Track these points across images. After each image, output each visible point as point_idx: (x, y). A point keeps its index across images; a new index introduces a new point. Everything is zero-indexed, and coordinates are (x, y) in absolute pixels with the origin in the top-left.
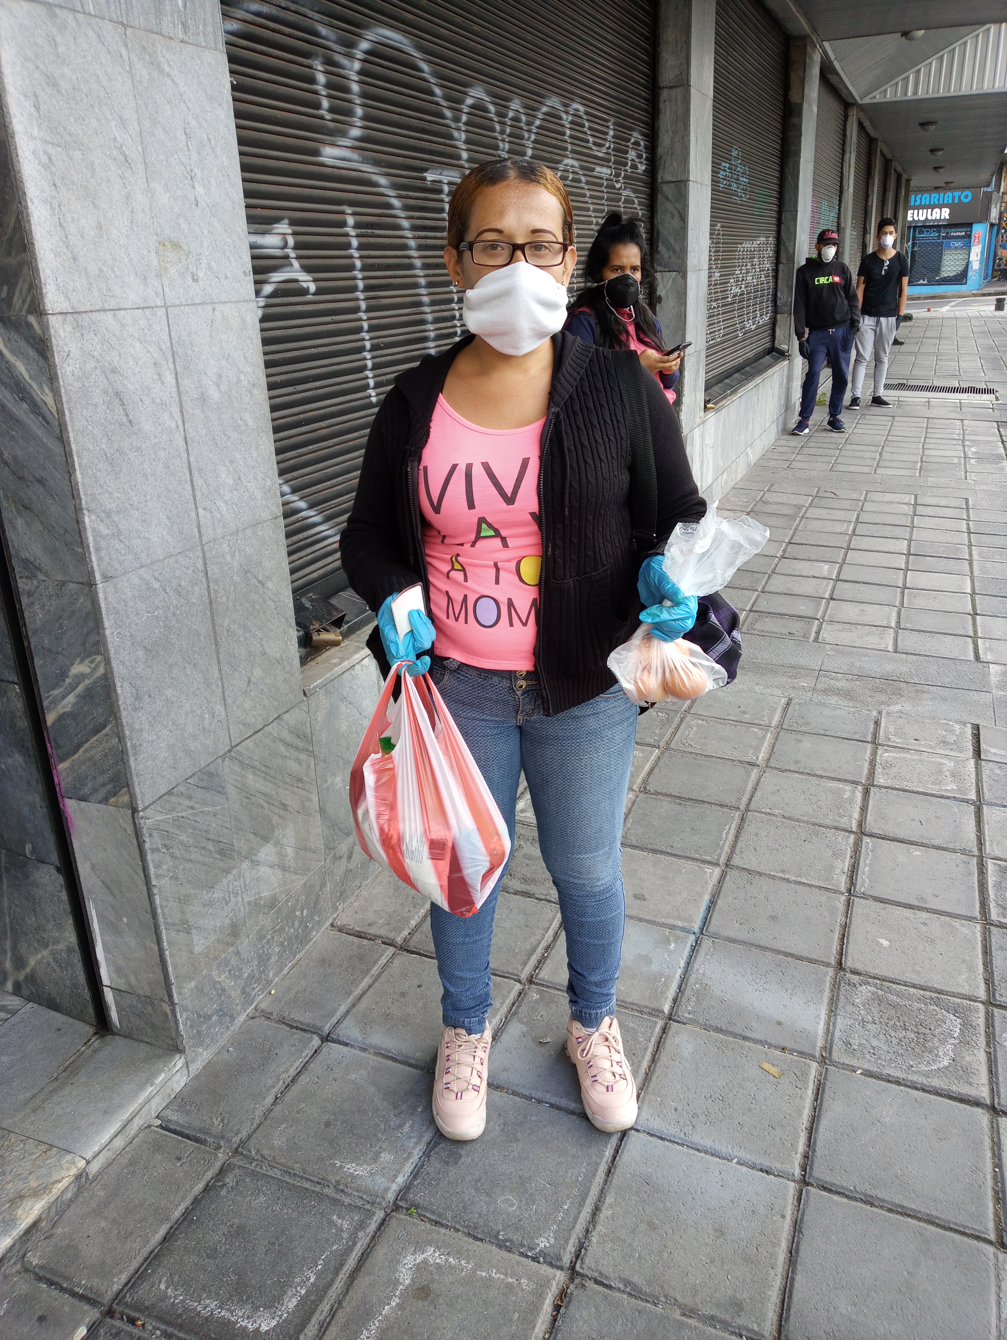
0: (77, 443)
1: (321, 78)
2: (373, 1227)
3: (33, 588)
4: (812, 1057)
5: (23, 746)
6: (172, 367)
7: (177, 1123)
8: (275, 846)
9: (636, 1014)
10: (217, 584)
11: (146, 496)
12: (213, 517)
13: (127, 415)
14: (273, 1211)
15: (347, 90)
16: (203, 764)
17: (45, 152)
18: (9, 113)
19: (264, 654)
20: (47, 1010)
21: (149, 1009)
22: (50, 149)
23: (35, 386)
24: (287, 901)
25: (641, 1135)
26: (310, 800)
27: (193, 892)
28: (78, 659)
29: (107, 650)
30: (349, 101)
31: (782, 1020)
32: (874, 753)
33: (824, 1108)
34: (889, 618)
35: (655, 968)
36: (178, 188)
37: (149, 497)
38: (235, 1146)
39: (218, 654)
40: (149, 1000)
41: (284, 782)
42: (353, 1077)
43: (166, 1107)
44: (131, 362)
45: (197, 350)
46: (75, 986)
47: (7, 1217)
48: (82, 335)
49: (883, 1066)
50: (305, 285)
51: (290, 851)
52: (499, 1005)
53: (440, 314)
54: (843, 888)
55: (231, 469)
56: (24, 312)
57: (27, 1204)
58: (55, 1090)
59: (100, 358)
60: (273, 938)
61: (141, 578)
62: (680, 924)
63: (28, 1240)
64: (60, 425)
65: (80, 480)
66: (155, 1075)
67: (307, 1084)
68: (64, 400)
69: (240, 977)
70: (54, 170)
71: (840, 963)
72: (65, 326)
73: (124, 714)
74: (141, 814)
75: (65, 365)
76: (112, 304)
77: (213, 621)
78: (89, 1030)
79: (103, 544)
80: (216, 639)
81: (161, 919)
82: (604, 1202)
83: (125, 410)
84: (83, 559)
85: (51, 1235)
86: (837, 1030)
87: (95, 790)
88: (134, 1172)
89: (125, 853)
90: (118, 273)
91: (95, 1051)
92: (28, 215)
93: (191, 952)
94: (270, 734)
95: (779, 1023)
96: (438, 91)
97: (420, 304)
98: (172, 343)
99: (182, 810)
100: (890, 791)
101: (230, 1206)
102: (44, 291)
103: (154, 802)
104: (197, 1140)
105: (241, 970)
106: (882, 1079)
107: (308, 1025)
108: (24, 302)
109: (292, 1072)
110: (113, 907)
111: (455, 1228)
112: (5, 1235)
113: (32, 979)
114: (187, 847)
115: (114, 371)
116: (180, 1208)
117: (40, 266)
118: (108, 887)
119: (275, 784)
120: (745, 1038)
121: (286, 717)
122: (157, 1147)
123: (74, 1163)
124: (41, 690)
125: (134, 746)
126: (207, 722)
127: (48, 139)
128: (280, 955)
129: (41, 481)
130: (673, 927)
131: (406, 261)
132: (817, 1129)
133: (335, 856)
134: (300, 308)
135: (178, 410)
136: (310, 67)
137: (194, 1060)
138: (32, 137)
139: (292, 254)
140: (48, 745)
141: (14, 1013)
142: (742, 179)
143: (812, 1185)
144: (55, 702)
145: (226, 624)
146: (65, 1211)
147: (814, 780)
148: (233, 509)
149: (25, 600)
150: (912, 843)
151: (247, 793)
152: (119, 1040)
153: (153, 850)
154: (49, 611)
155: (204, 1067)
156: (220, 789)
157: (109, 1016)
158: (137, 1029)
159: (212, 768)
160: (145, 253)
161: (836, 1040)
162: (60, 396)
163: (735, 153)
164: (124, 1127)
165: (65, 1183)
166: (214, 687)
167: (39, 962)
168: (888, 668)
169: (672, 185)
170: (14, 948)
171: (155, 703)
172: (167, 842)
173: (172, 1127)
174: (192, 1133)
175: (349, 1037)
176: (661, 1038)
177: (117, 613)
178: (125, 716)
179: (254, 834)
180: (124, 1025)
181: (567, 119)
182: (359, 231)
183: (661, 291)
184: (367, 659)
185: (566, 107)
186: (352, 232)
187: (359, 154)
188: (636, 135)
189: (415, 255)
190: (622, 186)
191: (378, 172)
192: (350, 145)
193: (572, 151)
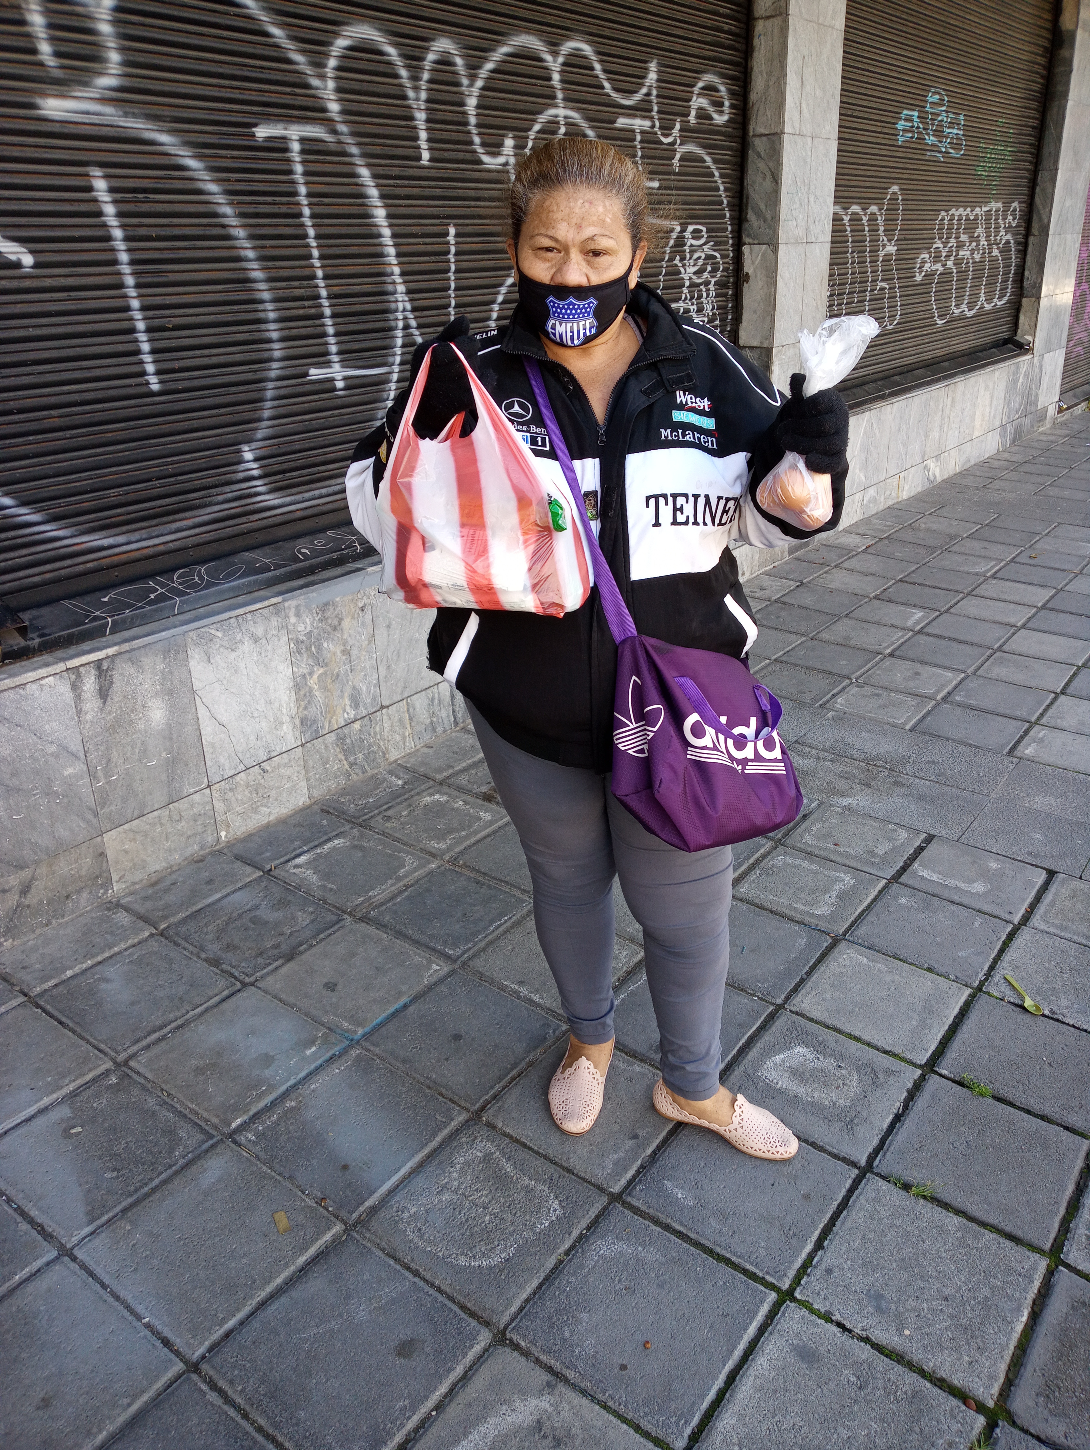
1: (38, 19)
15: (86, 31)
25: (74, 1267)
30: (94, 44)
31: (352, 1164)
32: (767, 854)
33: (298, 1283)
35: (267, 1072)
49: (417, 1247)
50: (14, 257)
53: (289, 292)
62: (345, 1026)
71: (483, 1108)
86: (405, 1191)
96: (276, 31)
106: (402, 1263)
130: (333, 1028)
132: (266, 1308)
142: (949, 131)
143: (199, 1373)
161: (392, 1203)
163: (933, 98)
168: (884, 749)
169: (764, 139)
176: (198, 1157)
181: (555, 61)
182: (119, 196)
183: (748, 268)
184: (51, 678)
185: (554, 46)
186: (104, 196)
187: (115, 106)
188: (709, 78)
189: (234, 224)
190: (675, 140)
191: (155, 128)
192: (97, 96)
193: (565, 99)
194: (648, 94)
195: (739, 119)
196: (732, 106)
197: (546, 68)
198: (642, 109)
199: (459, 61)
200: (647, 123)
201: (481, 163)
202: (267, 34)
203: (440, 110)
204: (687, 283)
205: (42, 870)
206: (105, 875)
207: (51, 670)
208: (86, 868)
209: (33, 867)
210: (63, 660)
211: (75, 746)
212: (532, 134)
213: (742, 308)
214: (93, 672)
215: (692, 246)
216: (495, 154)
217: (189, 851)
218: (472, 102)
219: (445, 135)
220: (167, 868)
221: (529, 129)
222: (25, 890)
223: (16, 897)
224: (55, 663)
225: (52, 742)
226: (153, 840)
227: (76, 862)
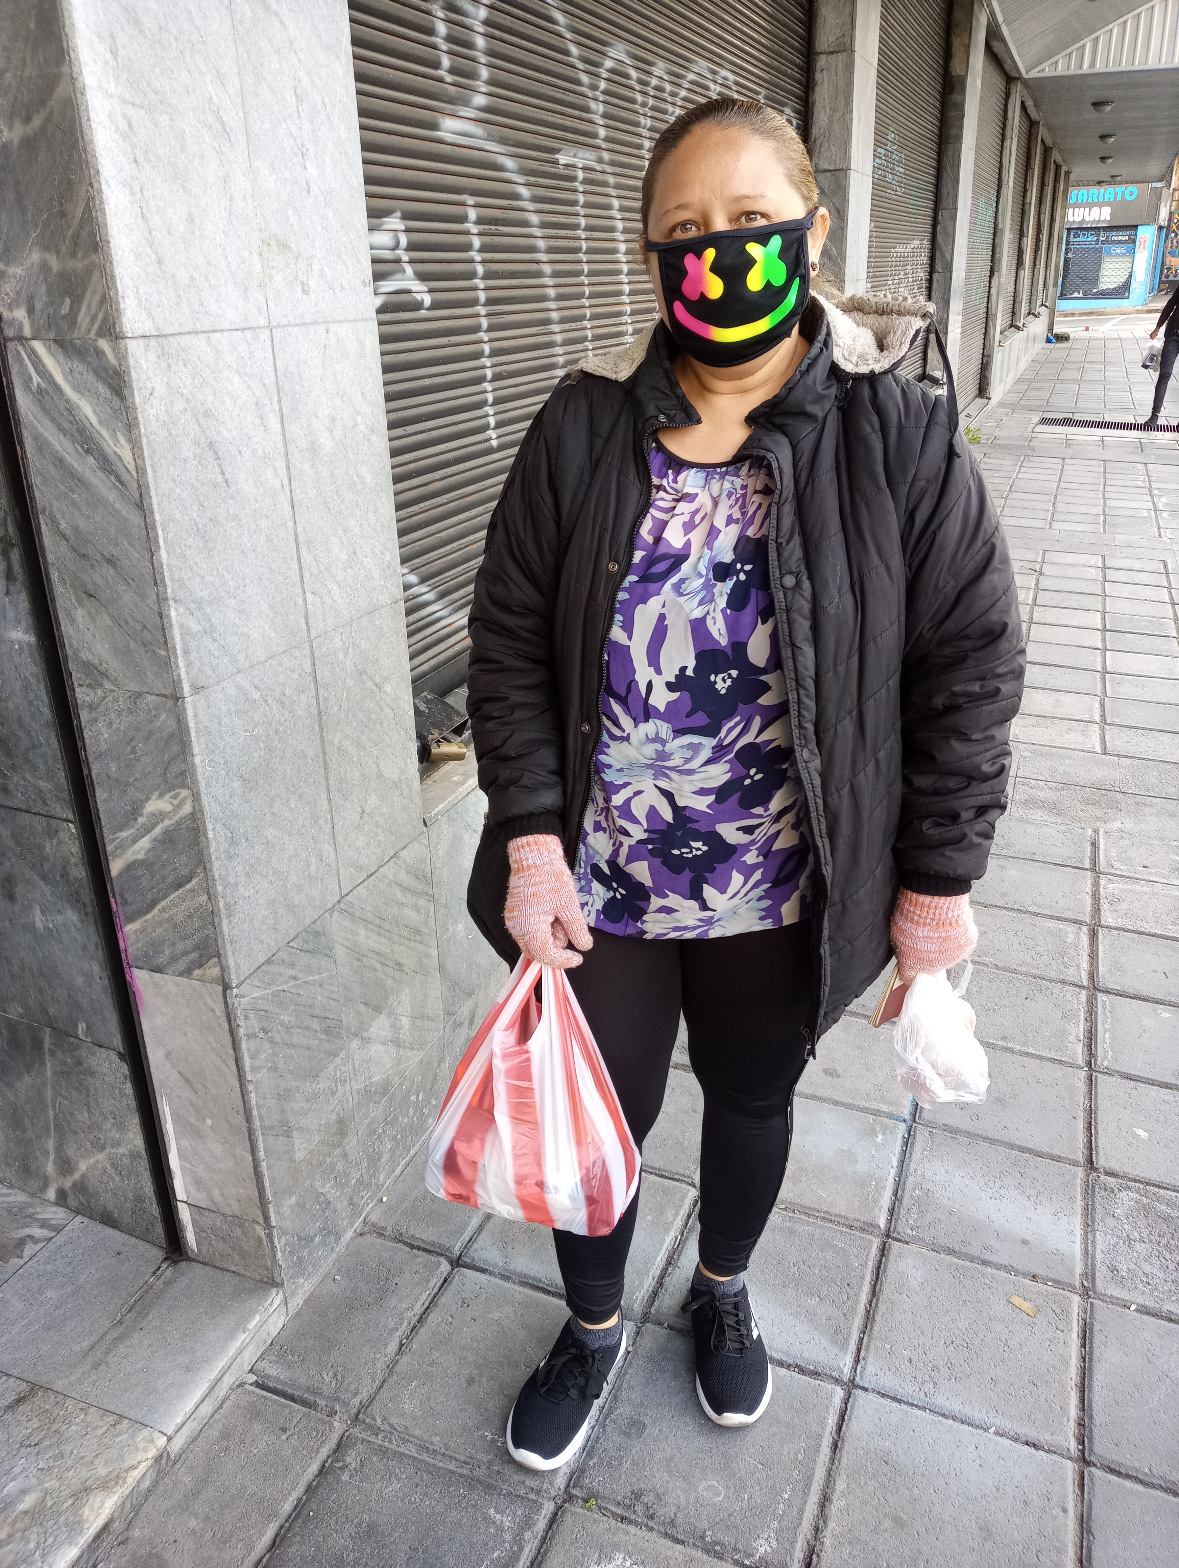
0: (162, 512)
1: (442, 28)
2: (541, 1524)
3: (96, 701)
4: (1071, 1288)
5: (78, 901)
6: (277, 407)
7: (277, 1379)
8: (389, 1016)
9: (845, 1229)
10: (327, 690)
11: (244, 579)
12: (323, 604)
13: (223, 473)
14: (411, 1503)
15: (470, 45)
16: (308, 921)
17: (124, 115)
18: (78, 59)
19: (380, 776)
20: (101, 1226)
21: (238, 1231)
22: (131, 112)
23: (105, 434)
24: (401, 1084)
25: (871, 1396)
26: (428, 956)
27: (294, 1084)
28: (157, 793)
29: (195, 782)
30: (473, 60)
31: (1028, 1238)
32: (1096, 884)
33: (1095, 1358)
34: (1091, 710)
35: (861, 1167)
36: (286, 168)
37: (248, 581)
38: (354, 1411)
39: (327, 779)
40: (237, 1220)
41: (400, 936)
42: (496, 1315)
43: (262, 1357)
44: (228, 402)
45: (306, 384)
46: (139, 1199)
47: (71, 1518)
48: (169, 366)
49: (1162, 1300)
50: (418, 297)
51: (405, 1022)
52: (671, 1218)
53: (571, 335)
54: (1080, 1060)
55: (344, 540)
56: (92, 335)
57: (96, 1499)
58: (119, 1339)
59: (190, 397)
60: (384, 1132)
61: (239, 688)
62: (884, 1108)
63: (98, 1547)
64: (139, 487)
65: (165, 561)
66: (247, 1318)
67: (438, 1325)
68: (146, 454)
69: (346, 1184)
70: (134, 140)
71: (1090, 1161)
72: (148, 354)
73: (216, 865)
74: (235, 991)
75: (148, 407)
76: (206, 325)
77: (322, 737)
78: (157, 1254)
79: (193, 644)
80: (325, 761)
81: (257, 1123)
82: (834, 1490)
83: (220, 466)
84: (166, 664)
85: (127, 1539)
86: (1098, 1251)
87: (174, 959)
88: (227, 1448)
89: (211, 1040)
90: (213, 283)
91: (168, 1283)
92: (102, 203)
93: (292, 1161)
94: (385, 877)
95: (1025, 1242)
96: (574, 49)
97: (547, 322)
98: (277, 376)
99: (284, 982)
100: (1122, 933)
101: (355, 1496)
102: (122, 306)
103: (250, 975)
104: (305, 1403)
105: (348, 1175)
106: (1162, 1317)
107: (433, 1244)
108: (93, 321)
109: (418, 1309)
110: (192, 1104)
111: (647, 1526)
112: (70, 1543)
113: (81, 1187)
114: (288, 1028)
115: (207, 414)
116: (291, 1499)
117: (117, 272)
118: (187, 1080)
119: (389, 939)
120: (984, 1263)
121: (403, 854)
122: (254, 1413)
123: (152, 1441)
124: (105, 830)
125: (228, 906)
126: (313, 867)
127: (128, 97)
128: (392, 1151)
129: (111, 561)
130: (877, 1113)
131: (533, 267)
132: (1091, 1387)
133: (455, 1022)
134: (412, 327)
135: (283, 464)
136: (429, 13)
137: (293, 1294)
138: (108, 95)
139: (405, 258)
140: (112, 900)
141: (59, 1229)
142: (897, 168)
143: (1095, 1465)
144: (122, 847)
145: (337, 741)
146: (142, 1505)
147: (1028, 919)
148: (347, 592)
149: (85, 716)
150: (1158, 1002)
151: (357, 953)
152: (197, 1270)
153: (249, 1037)
154: (118, 730)
155: (306, 1302)
156: (328, 952)
157: (184, 1237)
158: (221, 1256)
159: (318, 926)
160: (246, 255)
161: (1098, 1265)
162: (141, 448)
163: (891, 137)
164: (212, 1389)
165: (142, 1468)
166: (322, 822)
167: (94, 1167)
168: (1099, 774)
169: (828, 174)
170: (59, 1148)
171: (253, 847)
172: (265, 1025)
173: (271, 1385)
174: (297, 1393)
175: (486, 1262)
176: (880, 1262)
177: (209, 734)
178: (217, 868)
179: (366, 1004)
180: (204, 1249)
182: (482, 227)
186: (473, 228)
187: (483, 127)
189: (545, 260)
191: (504, 152)
192: (473, 116)
202: (567, 53)
209: (477, 992)
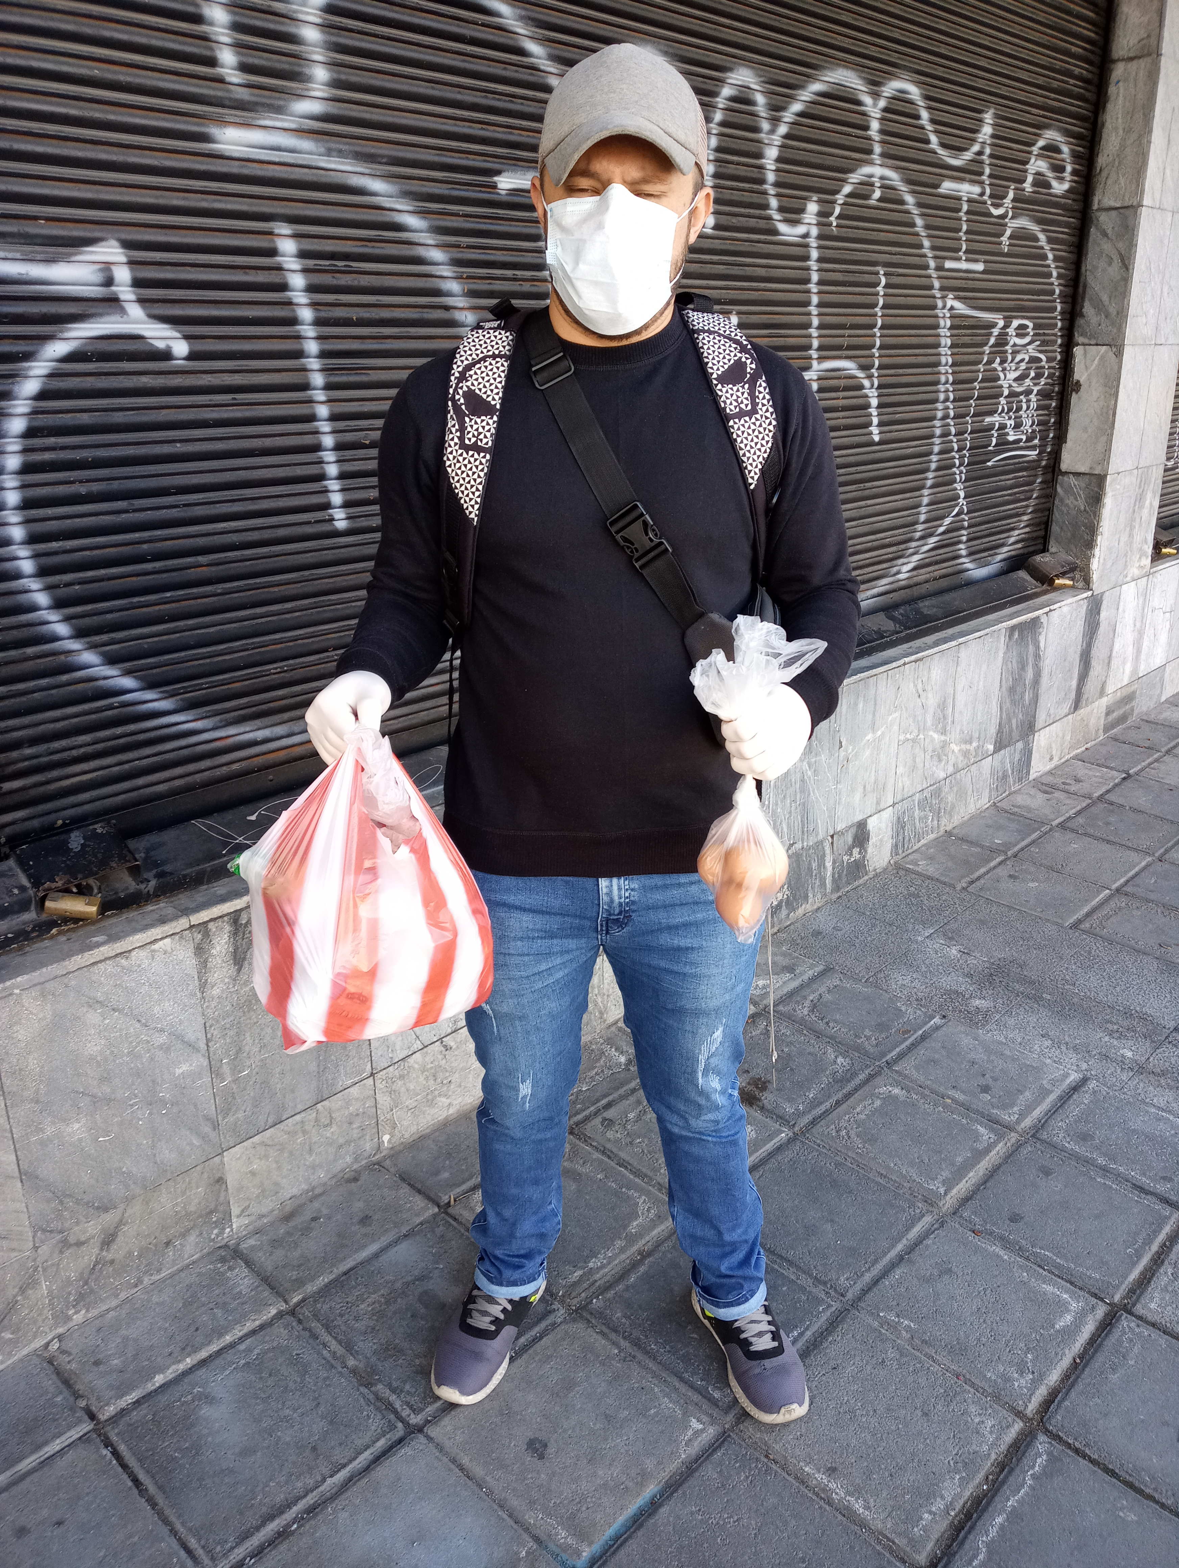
1: (220, 15)
15: (285, 37)
30: (293, 56)
50: (162, 344)
54: (924, 1554)
62: (560, 1536)
96: (535, 47)
100: (1156, 1334)
130: (544, 1540)
139: (127, 295)
147: (1023, 1268)
169: (1114, 213)
181: (875, 105)
182: (311, 263)
183: (1080, 373)
184: (168, 940)
185: (875, 85)
186: (291, 263)
187: (316, 141)
188: (1051, 135)
189: (461, 305)
190: (1007, 212)
191: (367, 171)
192: (293, 126)
193: (883, 155)
194: (980, 153)
195: (1082, 189)
196: (1074, 172)
197: (864, 114)
198: (971, 172)
199: (760, 99)
200: (977, 189)
201: (776, 232)
202: (521, 52)
203: (732, 163)
204: (1006, 392)
205: (136, 1209)
206: (221, 1208)
207: (168, 928)
208: (197, 1201)
209: (122, 1206)
210: (186, 912)
211: (194, 1032)
212: (840, 198)
213: (1067, 424)
214: (227, 928)
215: (1015, 345)
216: (795, 222)
217: (340, 1165)
218: (772, 153)
219: (736, 196)
220: (307, 1191)
221: (837, 192)
222: (108, 1240)
223: (96, 1251)
224: (176, 918)
225: (162, 1030)
226: (291, 1153)
227: (183, 1193)
